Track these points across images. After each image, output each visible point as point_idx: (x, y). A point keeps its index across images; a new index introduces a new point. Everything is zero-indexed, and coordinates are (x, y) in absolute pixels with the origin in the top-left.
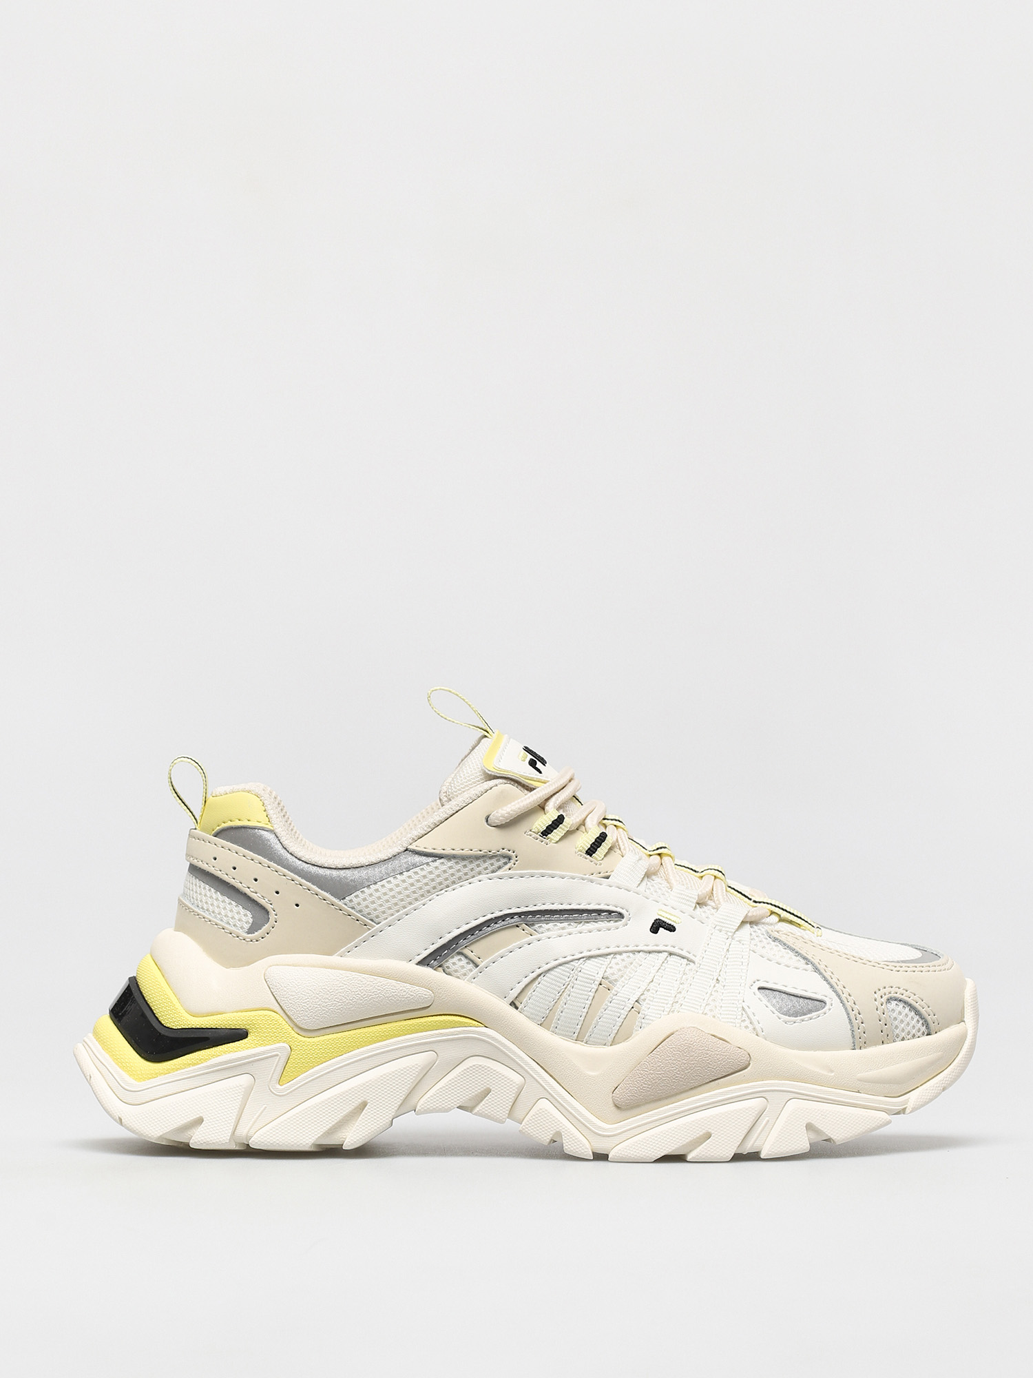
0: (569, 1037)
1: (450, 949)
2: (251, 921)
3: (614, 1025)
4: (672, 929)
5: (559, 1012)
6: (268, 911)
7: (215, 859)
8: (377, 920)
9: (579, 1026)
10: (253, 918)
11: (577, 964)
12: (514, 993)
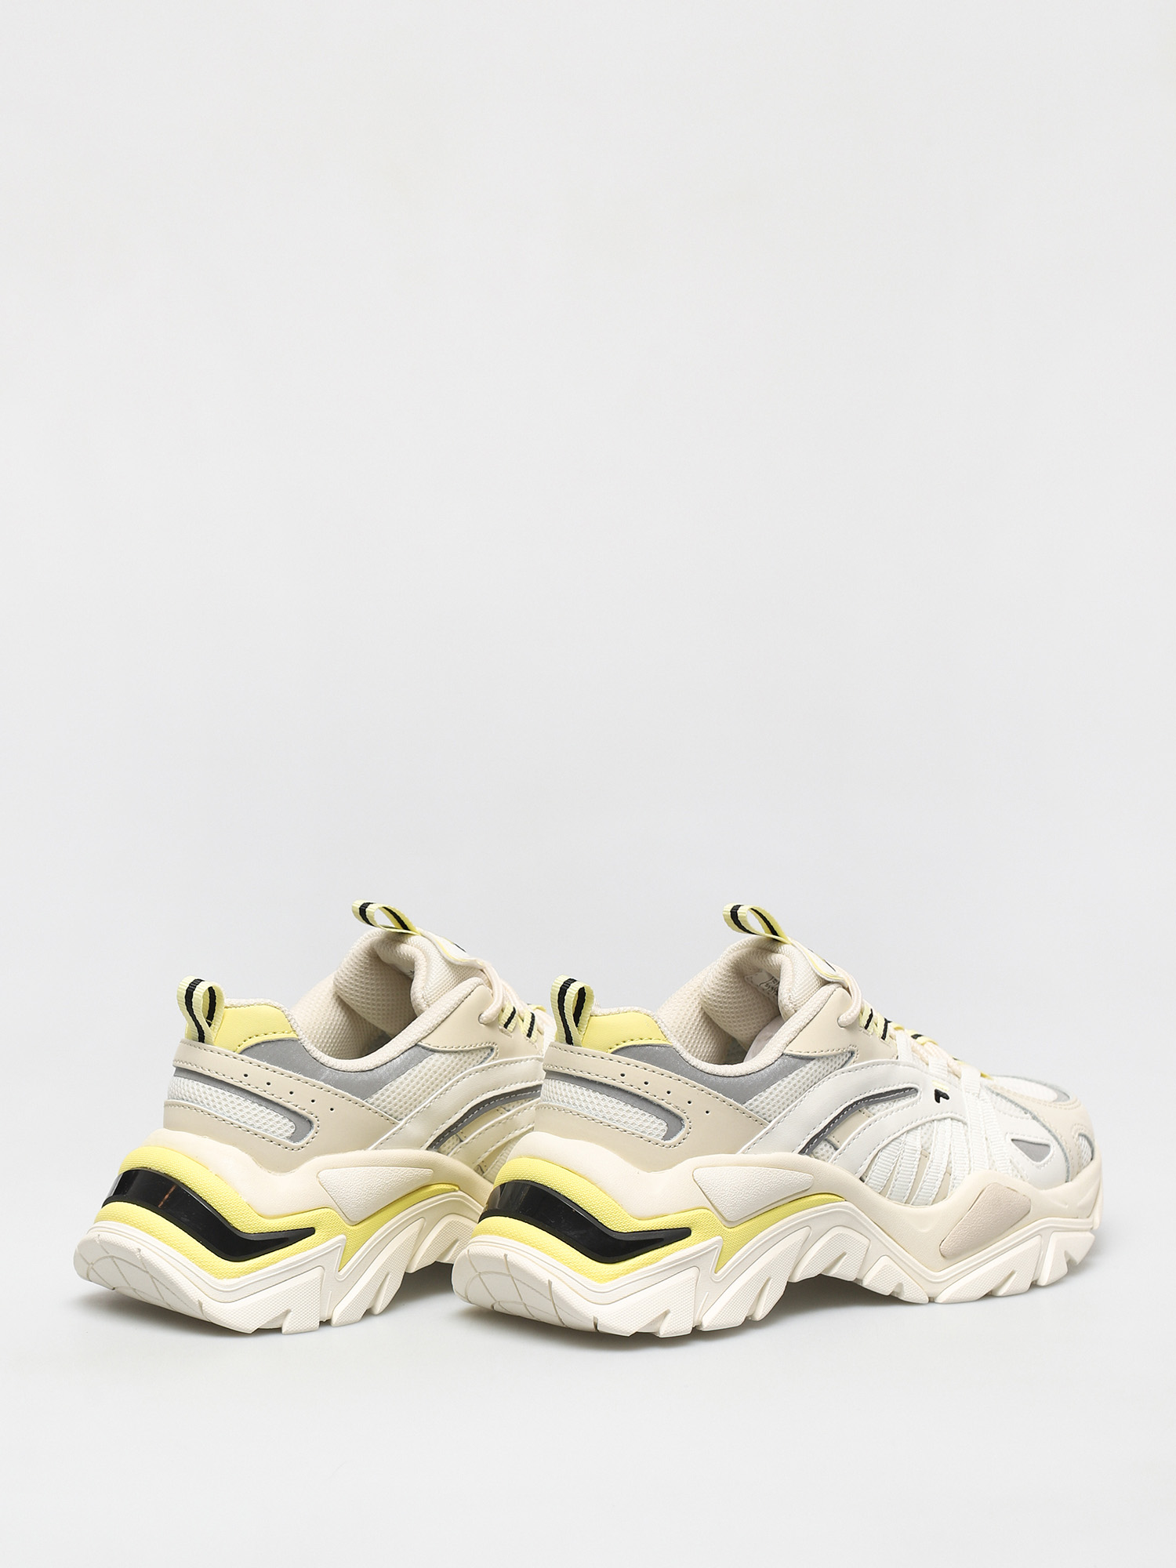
0: (901, 1201)
1: (819, 1137)
2: (666, 1129)
3: (935, 1187)
4: (947, 1098)
5: (894, 1181)
6: (682, 1120)
7: (623, 1075)
8: (769, 1119)
9: (909, 1191)
10: (667, 1125)
11: (903, 1138)
12: (863, 1169)
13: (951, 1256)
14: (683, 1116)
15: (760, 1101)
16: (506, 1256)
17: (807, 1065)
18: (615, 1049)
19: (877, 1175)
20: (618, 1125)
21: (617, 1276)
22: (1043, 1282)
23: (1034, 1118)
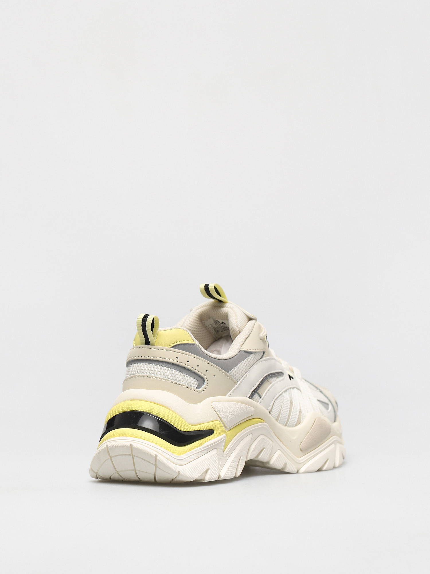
0: (284, 424)
1: (255, 391)
2: (197, 383)
3: (296, 418)
4: (293, 378)
5: (281, 414)
6: (204, 379)
7: (177, 358)
8: (237, 380)
9: (287, 420)
10: (198, 382)
11: (283, 394)
12: (270, 408)
13: (305, 450)
14: (205, 377)
15: (235, 371)
16: (131, 445)
17: (250, 356)
18: (172, 346)
19: (275, 412)
20: (176, 382)
21: (185, 452)
22: (337, 464)
23: (321, 392)
